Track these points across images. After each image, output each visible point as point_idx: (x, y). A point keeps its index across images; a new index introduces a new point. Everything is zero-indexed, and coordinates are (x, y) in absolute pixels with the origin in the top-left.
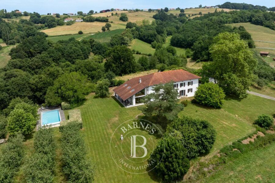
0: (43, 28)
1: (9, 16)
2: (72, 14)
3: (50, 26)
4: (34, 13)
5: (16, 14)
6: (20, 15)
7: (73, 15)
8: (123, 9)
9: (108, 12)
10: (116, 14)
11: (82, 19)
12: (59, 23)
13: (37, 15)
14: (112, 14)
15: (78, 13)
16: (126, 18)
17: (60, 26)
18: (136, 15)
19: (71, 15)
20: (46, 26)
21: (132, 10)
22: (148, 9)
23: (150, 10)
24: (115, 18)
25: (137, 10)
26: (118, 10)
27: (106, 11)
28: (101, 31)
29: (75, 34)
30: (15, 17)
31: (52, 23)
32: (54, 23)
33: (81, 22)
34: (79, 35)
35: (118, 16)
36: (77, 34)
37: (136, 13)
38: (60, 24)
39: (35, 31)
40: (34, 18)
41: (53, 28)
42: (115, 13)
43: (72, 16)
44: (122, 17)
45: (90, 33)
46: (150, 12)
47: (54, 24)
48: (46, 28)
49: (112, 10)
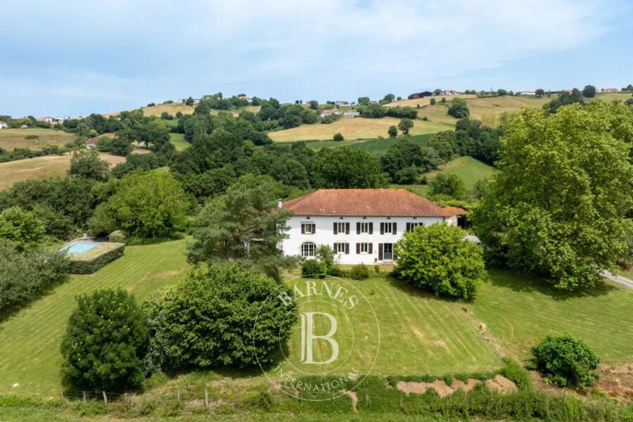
0: (274, 128)
1: (225, 105)
2: (346, 103)
3: (288, 125)
4: (271, 99)
5: (238, 102)
6: (245, 104)
7: (346, 105)
8: (464, 91)
9: (425, 97)
10: (444, 101)
11: (358, 111)
12: (307, 118)
13: (274, 103)
14: (433, 102)
15: (360, 100)
16: (463, 111)
17: (307, 125)
18: (498, 103)
19: (344, 105)
20: (280, 124)
21: (487, 93)
22: (535, 90)
23: (540, 93)
24: (437, 111)
25: (502, 93)
26: (451, 92)
27: (421, 95)
28: (386, 136)
29: (327, 141)
30: (234, 107)
31: (291, 117)
32: (296, 117)
33: (355, 117)
34: (335, 142)
35: (447, 106)
36: (331, 140)
37: (498, 100)
38: (308, 121)
39: (249, 131)
40: (266, 109)
41: (293, 127)
42: (441, 100)
43: (344, 107)
44: (453, 107)
45: (360, 140)
46: (540, 97)
47: (295, 120)
48: (280, 128)
49: (438, 93)
